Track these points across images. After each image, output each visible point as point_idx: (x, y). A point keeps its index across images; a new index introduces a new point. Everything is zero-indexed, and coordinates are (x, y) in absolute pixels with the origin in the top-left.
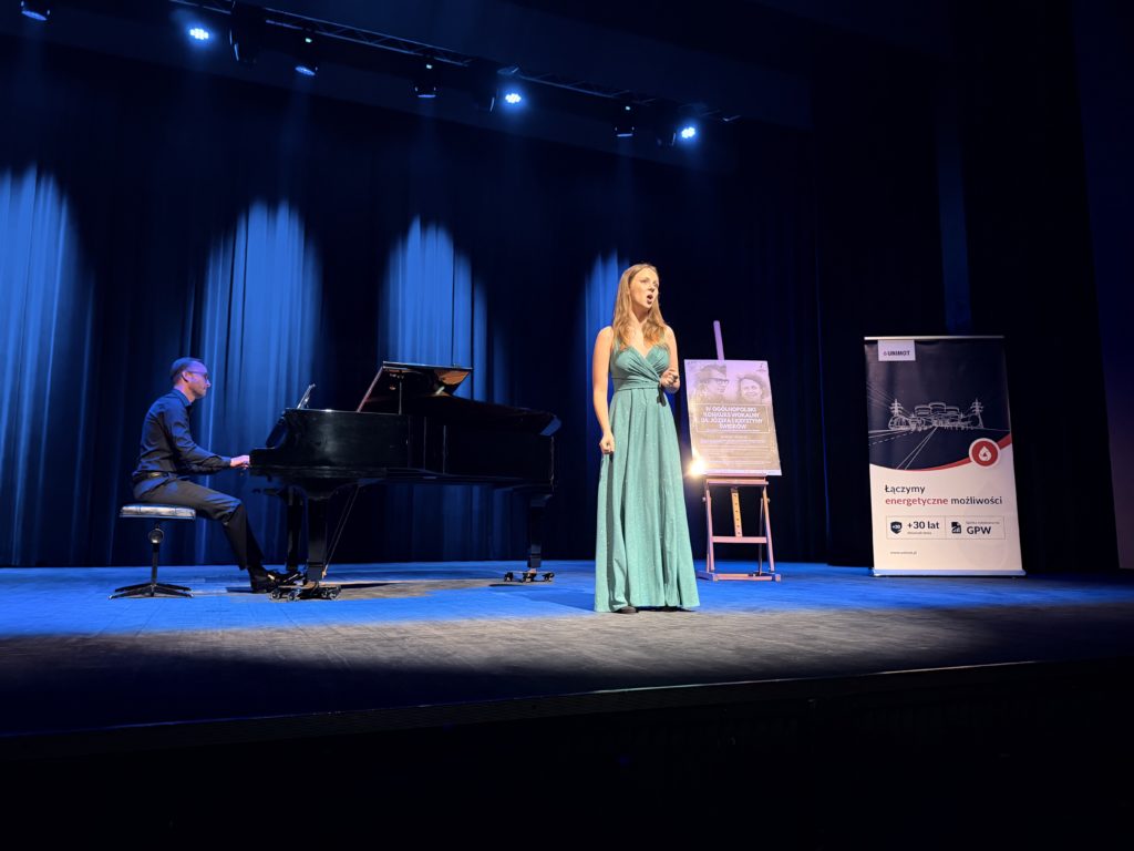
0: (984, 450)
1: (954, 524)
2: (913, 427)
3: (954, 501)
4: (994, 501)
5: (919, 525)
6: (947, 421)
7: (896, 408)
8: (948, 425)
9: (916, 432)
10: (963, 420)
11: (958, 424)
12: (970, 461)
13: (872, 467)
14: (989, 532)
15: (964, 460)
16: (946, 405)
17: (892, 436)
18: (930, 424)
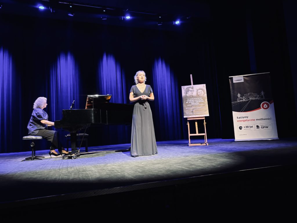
0: (265, 105)
1: (257, 126)
2: (244, 100)
3: (257, 120)
4: (269, 119)
5: (247, 127)
7: (239, 95)
8: (254, 99)
9: (245, 101)
11: (257, 98)
12: (261, 108)
13: (233, 112)
14: (268, 128)
15: (259, 108)
16: (254, 93)
17: (238, 103)
18: (249, 99)
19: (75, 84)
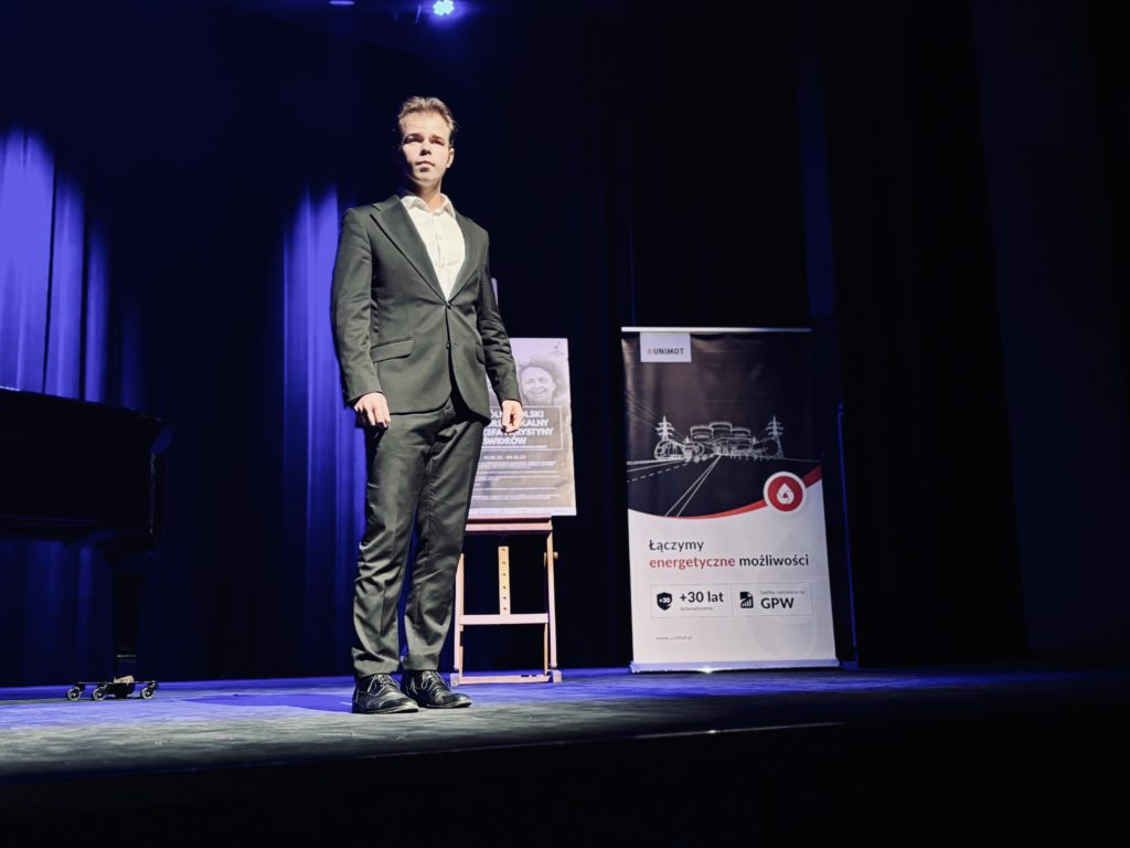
0: (785, 488)
1: (744, 595)
2: (688, 456)
3: (743, 561)
4: (796, 561)
5: (696, 597)
6: (734, 448)
7: (665, 428)
8: (735, 453)
9: (692, 462)
10: (756, 447)
11: (748, 453)
12: (765, 505)
13: (632, 515)
14: (791, 606)
15: (758, 503)
16: (734, 426)
17: (659, 469)
18: (712, 452)
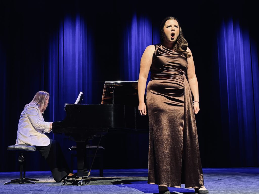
19: (87, 66)
